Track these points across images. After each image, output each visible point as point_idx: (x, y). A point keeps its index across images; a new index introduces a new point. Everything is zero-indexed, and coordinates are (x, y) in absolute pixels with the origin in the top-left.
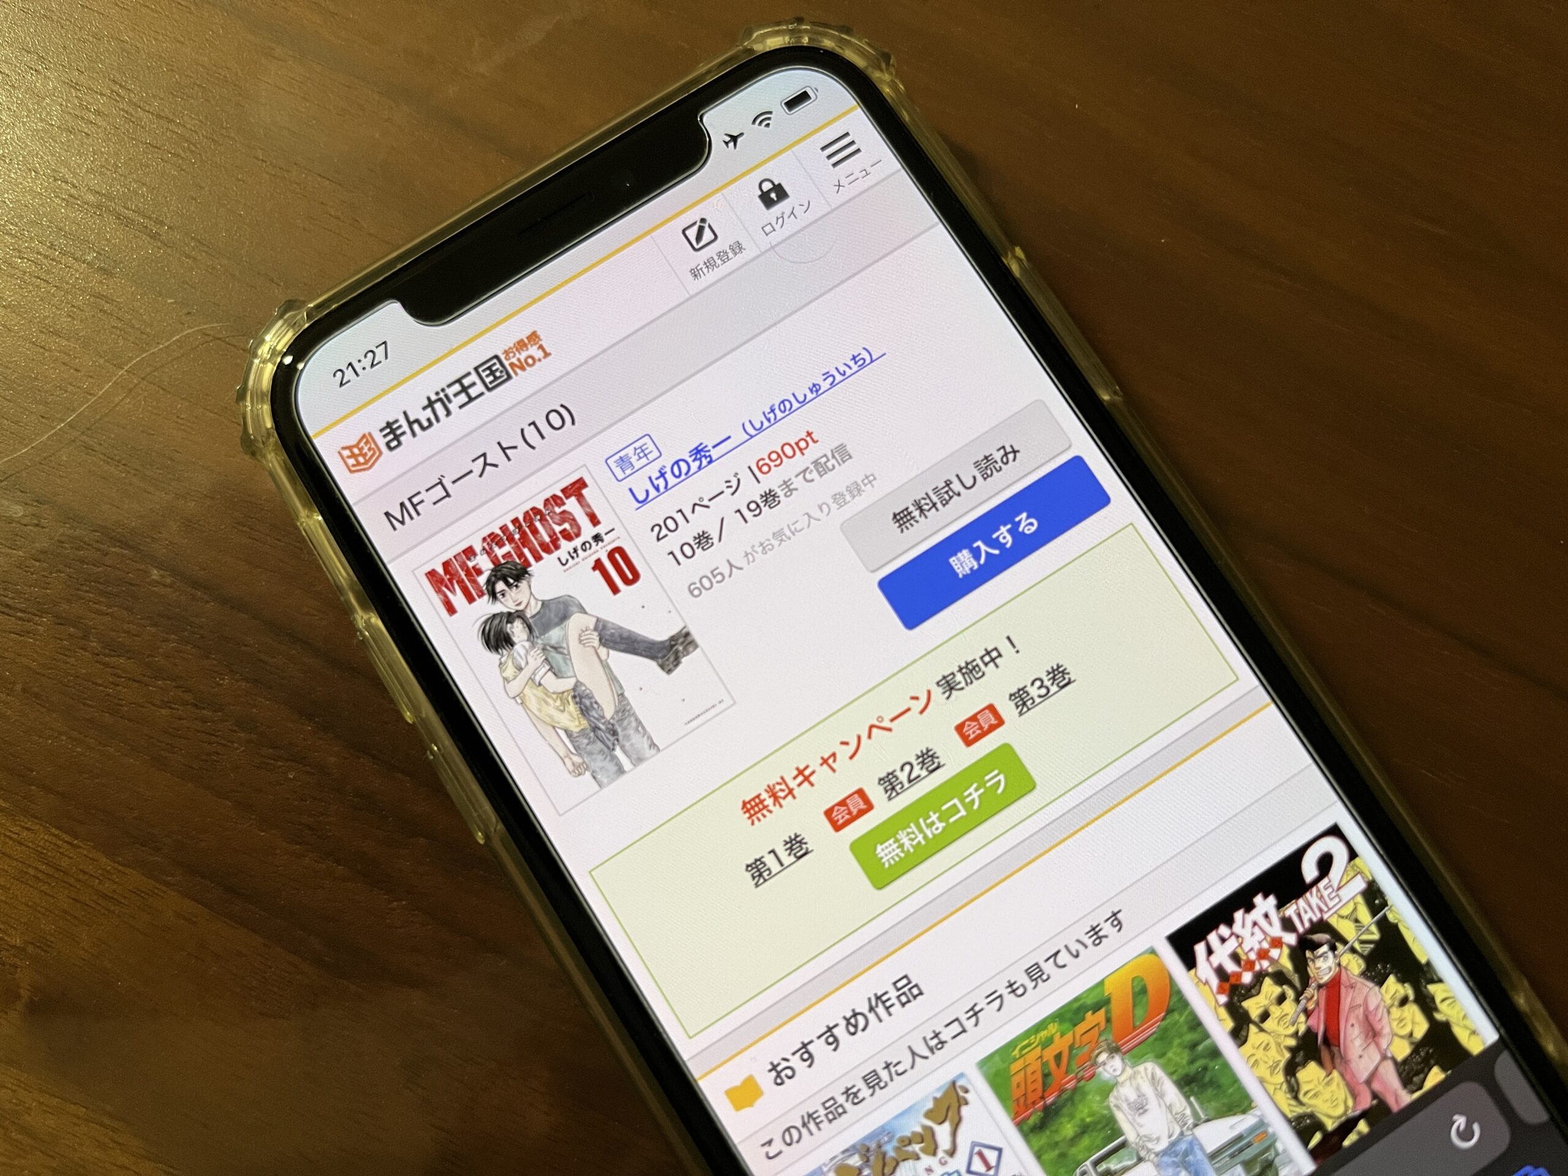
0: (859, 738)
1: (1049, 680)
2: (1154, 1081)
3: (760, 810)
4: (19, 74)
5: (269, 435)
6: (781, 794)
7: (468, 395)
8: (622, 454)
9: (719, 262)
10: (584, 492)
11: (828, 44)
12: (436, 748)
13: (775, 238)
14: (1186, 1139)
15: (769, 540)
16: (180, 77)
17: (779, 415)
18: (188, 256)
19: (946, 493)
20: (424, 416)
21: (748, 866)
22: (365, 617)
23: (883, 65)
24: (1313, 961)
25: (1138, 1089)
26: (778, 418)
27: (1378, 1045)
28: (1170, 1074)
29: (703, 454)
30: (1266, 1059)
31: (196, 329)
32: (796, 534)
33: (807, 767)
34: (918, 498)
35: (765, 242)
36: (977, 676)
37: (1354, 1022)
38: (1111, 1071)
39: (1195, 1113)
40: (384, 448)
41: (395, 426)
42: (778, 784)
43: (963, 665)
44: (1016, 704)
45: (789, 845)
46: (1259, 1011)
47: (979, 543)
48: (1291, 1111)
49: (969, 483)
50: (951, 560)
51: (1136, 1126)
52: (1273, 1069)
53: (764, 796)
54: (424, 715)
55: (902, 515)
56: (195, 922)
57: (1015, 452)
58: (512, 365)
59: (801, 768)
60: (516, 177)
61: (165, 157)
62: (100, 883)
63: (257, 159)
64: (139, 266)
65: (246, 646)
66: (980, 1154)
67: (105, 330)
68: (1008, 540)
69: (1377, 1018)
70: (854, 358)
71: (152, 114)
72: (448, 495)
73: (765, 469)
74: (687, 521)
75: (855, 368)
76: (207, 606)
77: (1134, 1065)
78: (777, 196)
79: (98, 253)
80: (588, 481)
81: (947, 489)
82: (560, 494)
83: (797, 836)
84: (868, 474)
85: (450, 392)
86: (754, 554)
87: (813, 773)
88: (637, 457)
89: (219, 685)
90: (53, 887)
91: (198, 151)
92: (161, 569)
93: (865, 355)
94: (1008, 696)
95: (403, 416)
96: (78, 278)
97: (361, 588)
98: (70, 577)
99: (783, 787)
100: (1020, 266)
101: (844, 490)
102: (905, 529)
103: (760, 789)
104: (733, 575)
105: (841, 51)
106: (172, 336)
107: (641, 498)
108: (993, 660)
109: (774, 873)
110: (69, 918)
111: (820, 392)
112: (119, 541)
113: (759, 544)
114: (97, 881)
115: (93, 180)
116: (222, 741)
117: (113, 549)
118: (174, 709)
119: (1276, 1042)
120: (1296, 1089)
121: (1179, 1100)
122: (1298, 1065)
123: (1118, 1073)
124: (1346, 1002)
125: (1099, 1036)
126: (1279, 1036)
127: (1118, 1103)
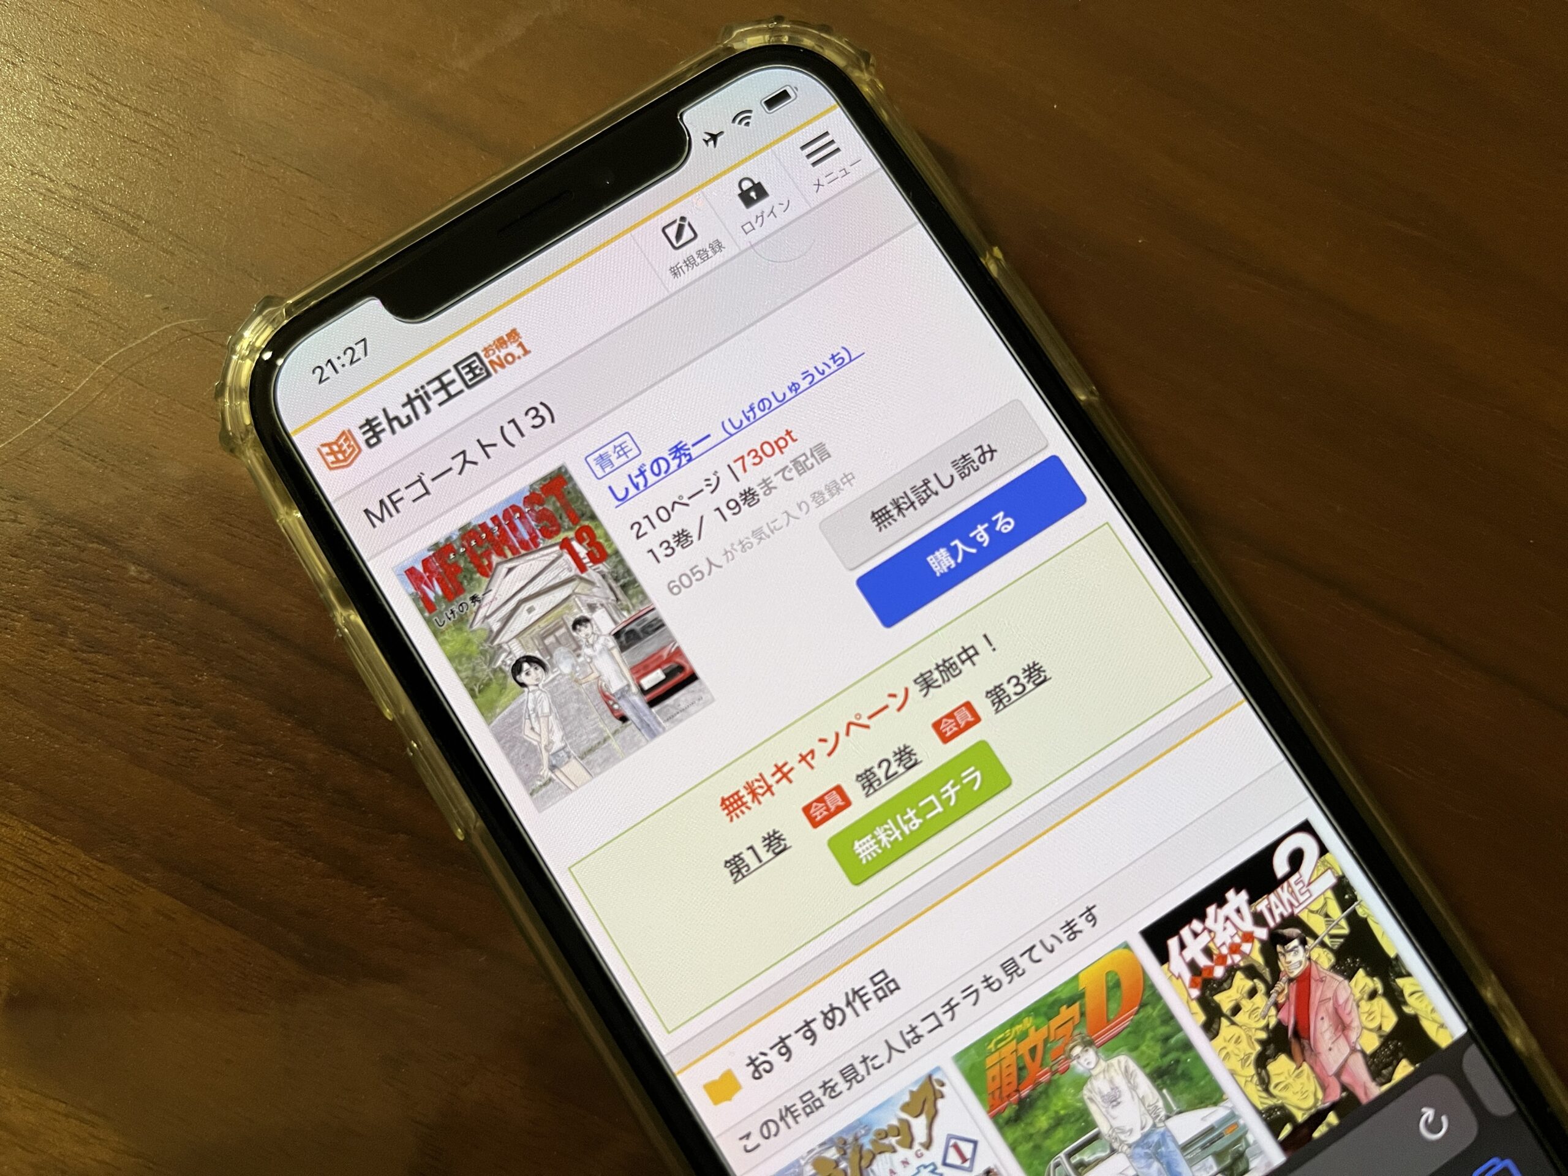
0: (837, 735)
1: (1025, 677)
2: (1127, 1074)
3: (739, 807)
5: (247, 431)
6: (760, 791)
7: (448, 393)
8: (601, 452)
9: (699, 260)
11: (808, 43)
12: (415, 745)
13: (754, 237)
14: (1158, 1130)
15: (747, 538)
16: (158, 72)
17: (759, 414)
18: (165, 251)
19: (924, 492)
20: (404, 413)
21: (727, 862)
22: (345, 614)
23: (863, 65)
24: (1284, 955)
25: (1111, 1081)
26: (758, 417)
27: (1347, 1038)
28: (1143, 1067)
29: (682, 452)
30: (1237, 1052)
31: (173, 324)
32: (776, 532)
33: (785, 764)
34: (895, 497)
35: (744, 241)
36: (954, 674)
37: (1324, 1015)
38: (1085, 1064)
39: (1167, 1105)
40: (363, 446)
41: (374, 423)
42: (757, 780)
43: (940, 662)
44: (993, 701)
45: (767, 842)
46: (1232, 1004)
47: (957, 542)
48: (1262, 1103)
49: (947, 482)
50: (930, 559)
51: (1111, 1120)
52: (1244, 1061)
53: (743, 792)
54: (403, 712)
55: (880, 514)
56: (174, 919)
57: (992, 451)
58: (491, 362)
59: (780, 765)
60: (495, 174)
61: (143, 152)
62: (79, 879)
63: (235, 153)
64: (116, 260)
65: (224, 642)
66: (956, 1147)
67: (82, 325)
68: (985, 539)
69: (1347, 1011)
70: (833, 357)
71: (130, 107)
72: (427, 492)
75: (834, 367)
76: (186, 602)
77: (1107, 1058)
78: (757, 195)
79: (75, 247)
81: (924, 488)
83: (775, 833)
84: (847, 473)
85: (430, 389)
86: (734, 552)
87: (791, 769)
88: (616, 455)
89: (197, 681)
90: (32, 883)
91: (175, 145)
92: (139, 565)
93: (844, 354)
94: (984, 694)
95: (382, 413)
96: (55, 273)
97: (341, 585)
98: (48, 573)
99: (762, 783)
100: (998, 266)
101: (823, 489)
102: (883, 528)
103: (739, 786)
104: (712, 573)
105: (821, 50)
106: (149, 331)
107: (621, 495)
108: (970, 658)
109: (752, 869)
110: (47, 914)
111: (799, 391)
112: (97, 537)
113: (738, 542)
114: (75, 877)
115: (71, 174)
116: (201, 738)
117: (91, 545)
118: (153, 705)
119: (1247, 1035)
120: (1266, 1081)
121: (1152, 1093)
122: (1268, 1058)
123: (1092, 1066)
124: (1315, 996)
125: (1074, 1030)
126: (1250, 1029)
127: (1092, 1095)
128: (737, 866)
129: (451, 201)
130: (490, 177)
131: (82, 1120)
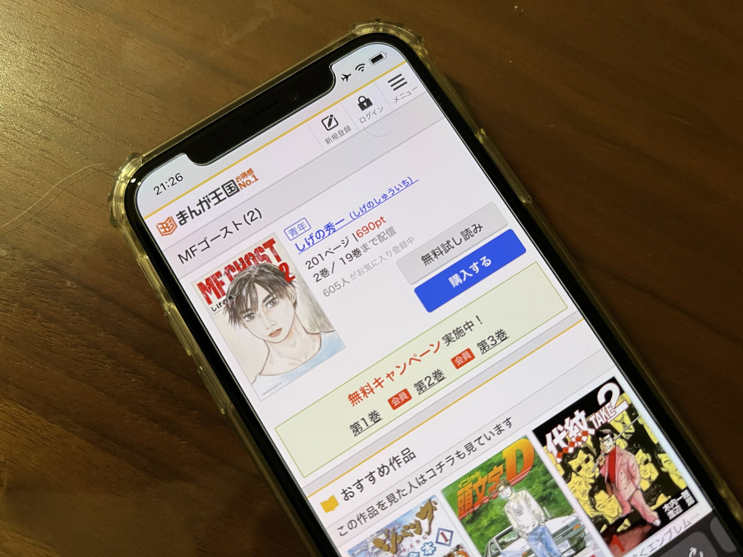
0: (405, 364)
1: (496, 337)
2: (526, 499)
3: (357, 399)
4: (7, 44)
5: (123, 218)
6: (368, 391)
7: (219, 199)
8: (292, 227)
9: (339, 136)
10: (274, 245)
11: (392, 32)
12: (202, 368)
13: (365, 124)
14: (541, 527)
15: (362, 269)
16: (83, 46)
17: (368, 209)
18: (86, 132)
19: (447, 247)
20: (198, 208)
21: (351, 426)
22: (168, 305)
23: (418, 42)
24: (603, 442)
25: (518, 503)
26: (367, 210)
27: (634, 483)
28: (534, 496)
29: (331, 227)
30: (580, 489)
31: (89, 166)
32: (375, 266)
33: (380, 378)
34: (433, 249)
35: (361, 126)
36: (462, 335)
37: (622, 472)
38: (505, 494)
39: (545, 515)
40: (178, 224)
41: (183, 214)
42: (366, 386)
43: (455, 329)
44: (480, 348)
45: (371, 416)
46: (577, 466)
47: (463, 271)
48: (592, 514)
49: (458, 242)
50: (450, 279)
51: (518, 521)
52: (583, 494)
53: (359, 392)
54: (196, 352)
55: (426, 257)
56: (86, 451)
57: (480, 227)
58: (240, 184)
59: (377, 379)
60: (243, 94)
61: (76, 84)
62: (41, 432)
63: (120, 85)
64: (63, 136)
65: (112, 318)
66: (442, 534)
67: (46, 167)
68: (477, 270)
69: (633, 470)
70: (403, 182)
71: (70, 64)
72: (209, 247)
73: (360, 235)
74: (323, 260)
75: (404, 187)
76: (94, 299)
77: (517, 492)
78: (367, 104)
79: (44, 130)
80: (275, 240)
81: (447, 245)
82: (262, 247)
83: (375, 412)
84: (410, 237)
85: (210, 197)
86: (355, 275)
87: (383, 381)
88: (299, 229)
89: (98, 336)
90: (19, 433)
91: (91, 81)
92: (72, 281)
93: (409, 180)
94: (476, 345)
95: (187, 208)
96: (34, 142)
97: (167, 291)
98: (28, 284)
99: (368, 388)
100: (483, 138)
101: (398, 245)
102: (427, 264)
103: (357, 389)
104: (345, 286)
105: (398, 35)
106: (78, 170)
107: (301, 248)
108: (469, 327)
109: (364, 429)
110: (26, 448)
111: (387, 198)
112: (52, 267)
113: (357, 271)
114: (39, 430)
115: (42, 95)
116: (100, 364)
117: (49, 271)
118: (76, 348)
119: (585, 481)
120: (594, 503)
121: (538, 509)
122: (595, 492)
123: (509, 495)
124: (618, 462)
125: (500, 478)
126: (586, 478)
127: (508, 510)
128: (356, 428)
129: (221, 108)
130: (239, 96)
131: (42, 548)
